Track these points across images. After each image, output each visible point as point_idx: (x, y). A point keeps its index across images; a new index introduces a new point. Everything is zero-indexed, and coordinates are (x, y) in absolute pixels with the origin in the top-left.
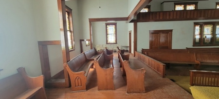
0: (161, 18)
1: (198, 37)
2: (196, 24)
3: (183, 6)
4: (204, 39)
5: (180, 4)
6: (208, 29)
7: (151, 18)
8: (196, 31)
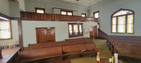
0: (45, 18)
1: (71, 32)
2: (69, 24)
3: (66, 12)
4: (74, 33)
5: (64, 11)
6: (76, 27)
7: (36, 18)
8: (70, 28)
